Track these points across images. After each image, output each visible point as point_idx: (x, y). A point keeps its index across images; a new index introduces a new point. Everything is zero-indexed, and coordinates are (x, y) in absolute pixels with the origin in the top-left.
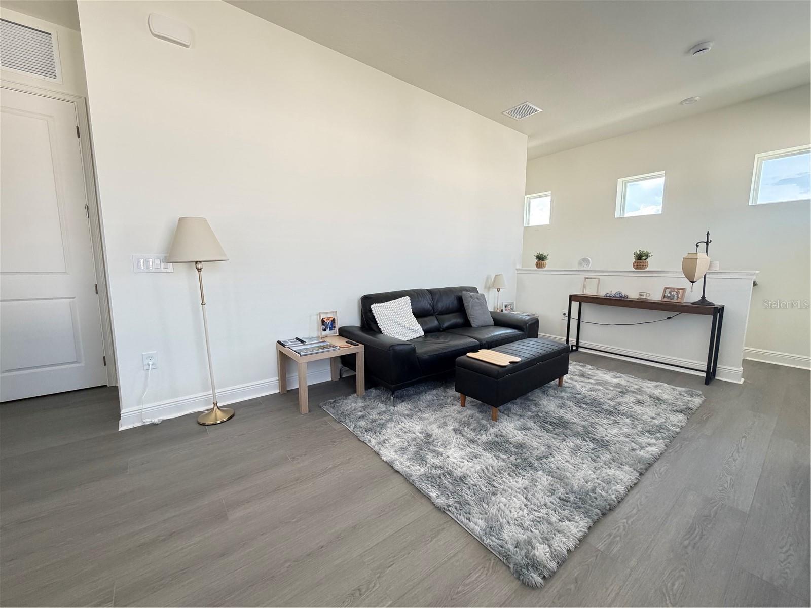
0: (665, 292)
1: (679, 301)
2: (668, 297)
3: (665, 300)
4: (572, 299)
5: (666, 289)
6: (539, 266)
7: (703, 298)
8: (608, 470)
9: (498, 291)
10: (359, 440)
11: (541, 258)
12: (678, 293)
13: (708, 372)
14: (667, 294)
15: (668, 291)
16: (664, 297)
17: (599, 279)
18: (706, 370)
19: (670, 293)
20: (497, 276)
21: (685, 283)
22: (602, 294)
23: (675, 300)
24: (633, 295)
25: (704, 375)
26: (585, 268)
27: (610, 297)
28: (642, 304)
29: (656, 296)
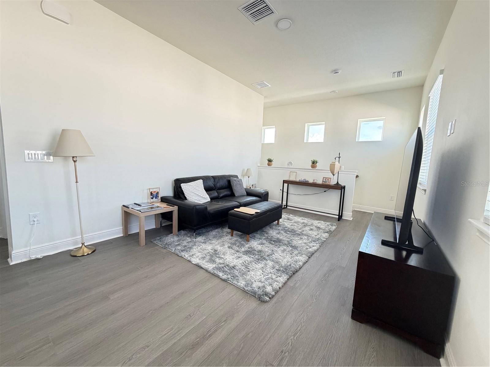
0: (323, 179)
1: (329, 183)
2: (325, 182)
3: (324, 183)
4: (284, 182)
5: (324, 178)
6: (269, 165)
7: (338, 182)
8: (297, 257)
9: (249, 178)
10: (178, 256)
11: (270, 161)
12: (328, 180)
13: (339, 215)
14: (324, 180)
15: (324, 179)
16: (323, 181)
17: (296, 172)
18: (338, 214)
19: (325, 180)
20: (248, 170)
21: (330, 175)
22: (298, 180)
23: (327, 183)
24: (311, 181)
25: (337, 217)
26: (290, 167)
27: (301, 181)
28: (314, 185)
29: (320, 182)
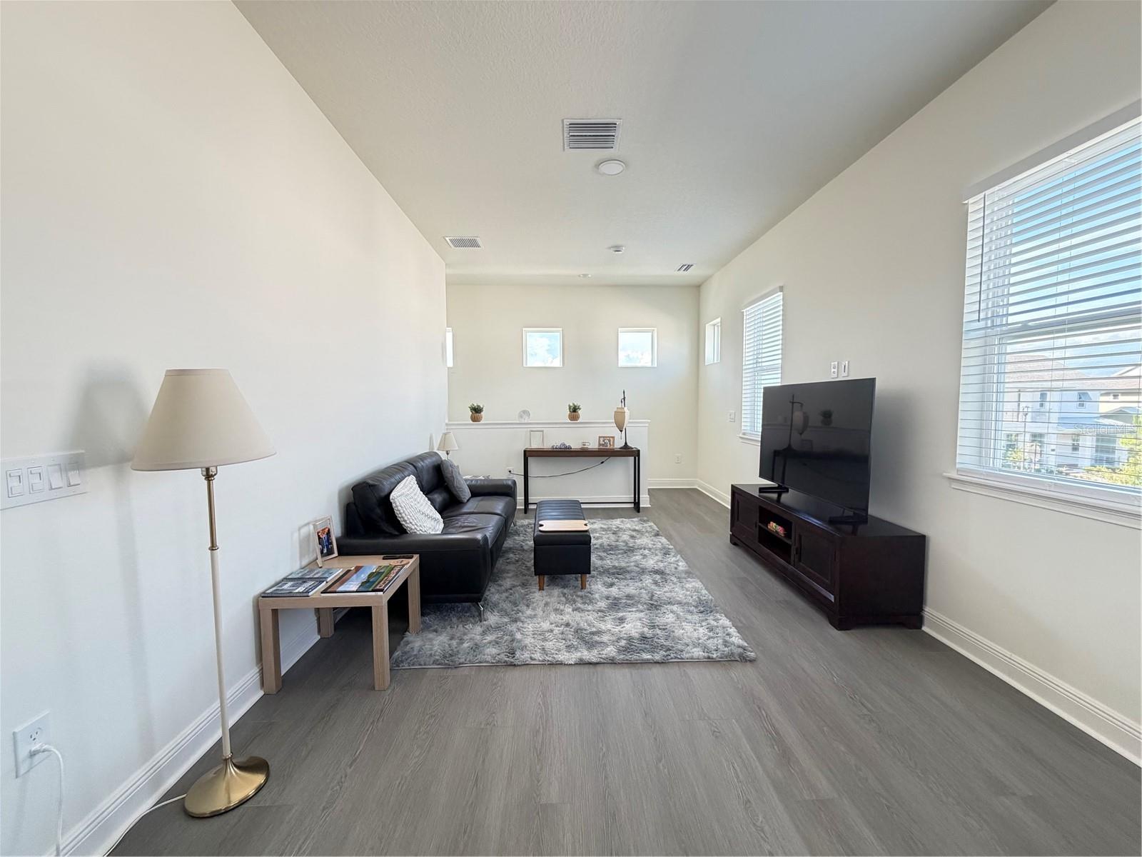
0: (599, 440)
1: (612, 447)
2: (603, 445)
3: (601, 447)
4: (527, 454)
5: (600, 437)
6: (475, 419)
7: (626, 443)
9: (448, 454)
11: (476, 411)
12: (609, 441)
13: (635, 503)
14: (602, 442)
15: (602, 439)
16: (600, 445)
17: (542, 431)
18: (633, 501)
19: (604, 441)
20: (448, 435)
23: (608, 447)
26: (526, 422)
27: (556, 448)
28: (584, 453)
